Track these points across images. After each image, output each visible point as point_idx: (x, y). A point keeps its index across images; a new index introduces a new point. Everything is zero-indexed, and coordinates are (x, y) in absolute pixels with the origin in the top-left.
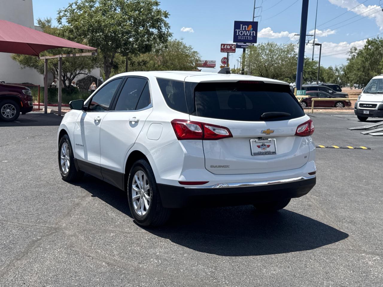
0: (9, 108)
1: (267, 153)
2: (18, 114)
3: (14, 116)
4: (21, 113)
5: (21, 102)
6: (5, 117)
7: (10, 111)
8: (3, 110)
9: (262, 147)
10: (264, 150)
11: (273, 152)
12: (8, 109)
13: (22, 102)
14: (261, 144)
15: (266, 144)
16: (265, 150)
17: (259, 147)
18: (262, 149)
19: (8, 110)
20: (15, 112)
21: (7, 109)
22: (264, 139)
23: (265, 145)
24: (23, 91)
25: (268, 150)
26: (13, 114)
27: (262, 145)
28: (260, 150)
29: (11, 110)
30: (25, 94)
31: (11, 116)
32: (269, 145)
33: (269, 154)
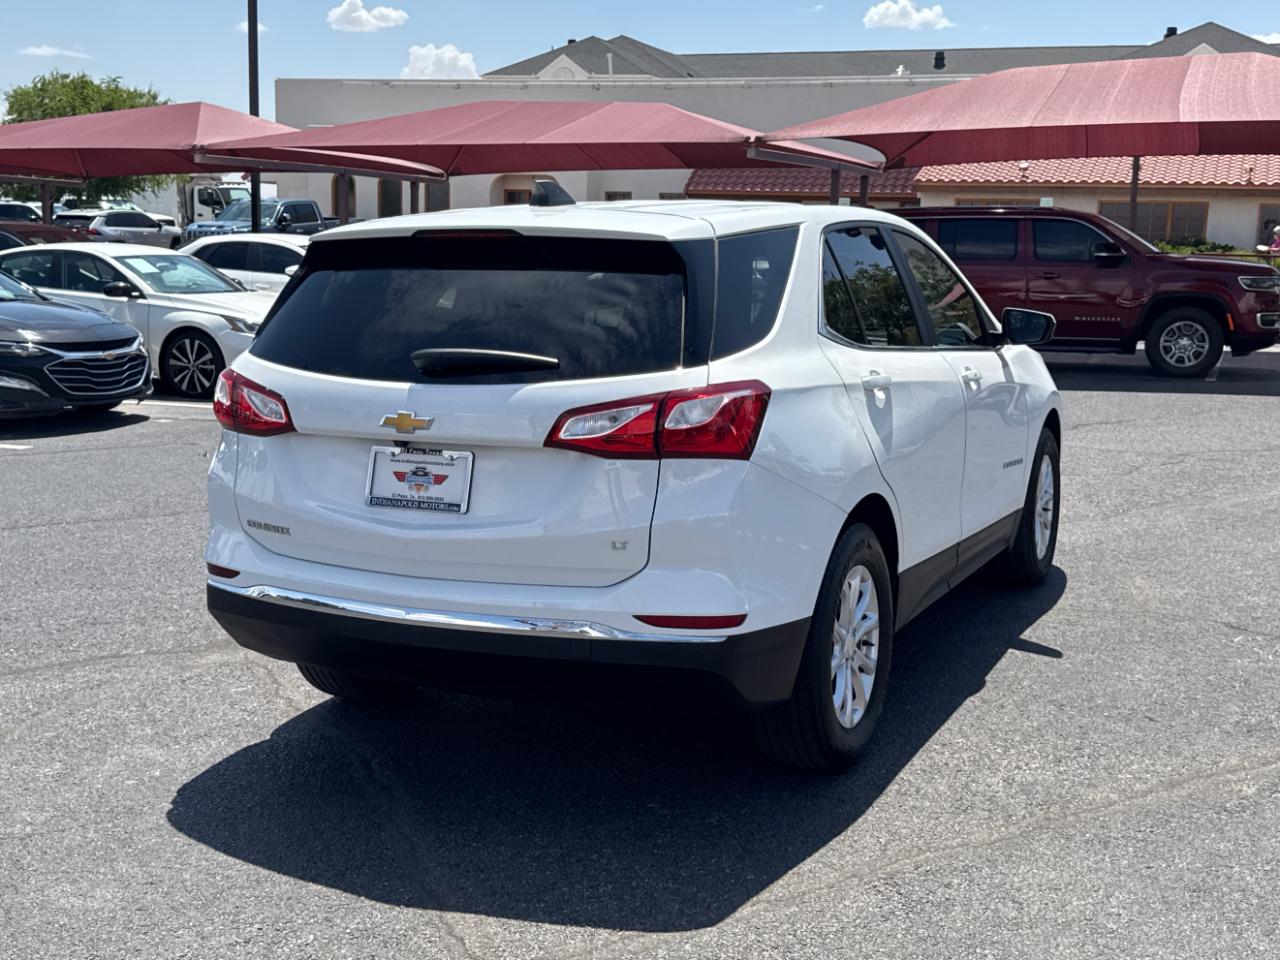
0: (1186, 336)
1: (426, 505)
2: (1216, 353)
3: (1200, 359)
4: (1226, 348)
5: (1229, 316)
6: (1172, 362)
7: (1190, 345)
8: (1166, 341)
9: (414, 478)
10: (419, 490)
11: (450, 505)
12: (1185, 339)
13: (1233, 317)
14: (413, 467)
15: (431, 469)
16: (423, 493)
17: (400, 476)
18: (411, 488)
19: (1185, 342)
20: (1207, 346)
21: (1180, 337)
22: (424, 452)
23: (426, 474)
24: (1239, 278)
25: (434, 492)
26: (1197, 355)
27: (414, 473)
28: (403, 490)
29: (1192, 339)
30: (1246, 288)
31: (1190, 361)
32: (444, 473)
33: (429, 508)
